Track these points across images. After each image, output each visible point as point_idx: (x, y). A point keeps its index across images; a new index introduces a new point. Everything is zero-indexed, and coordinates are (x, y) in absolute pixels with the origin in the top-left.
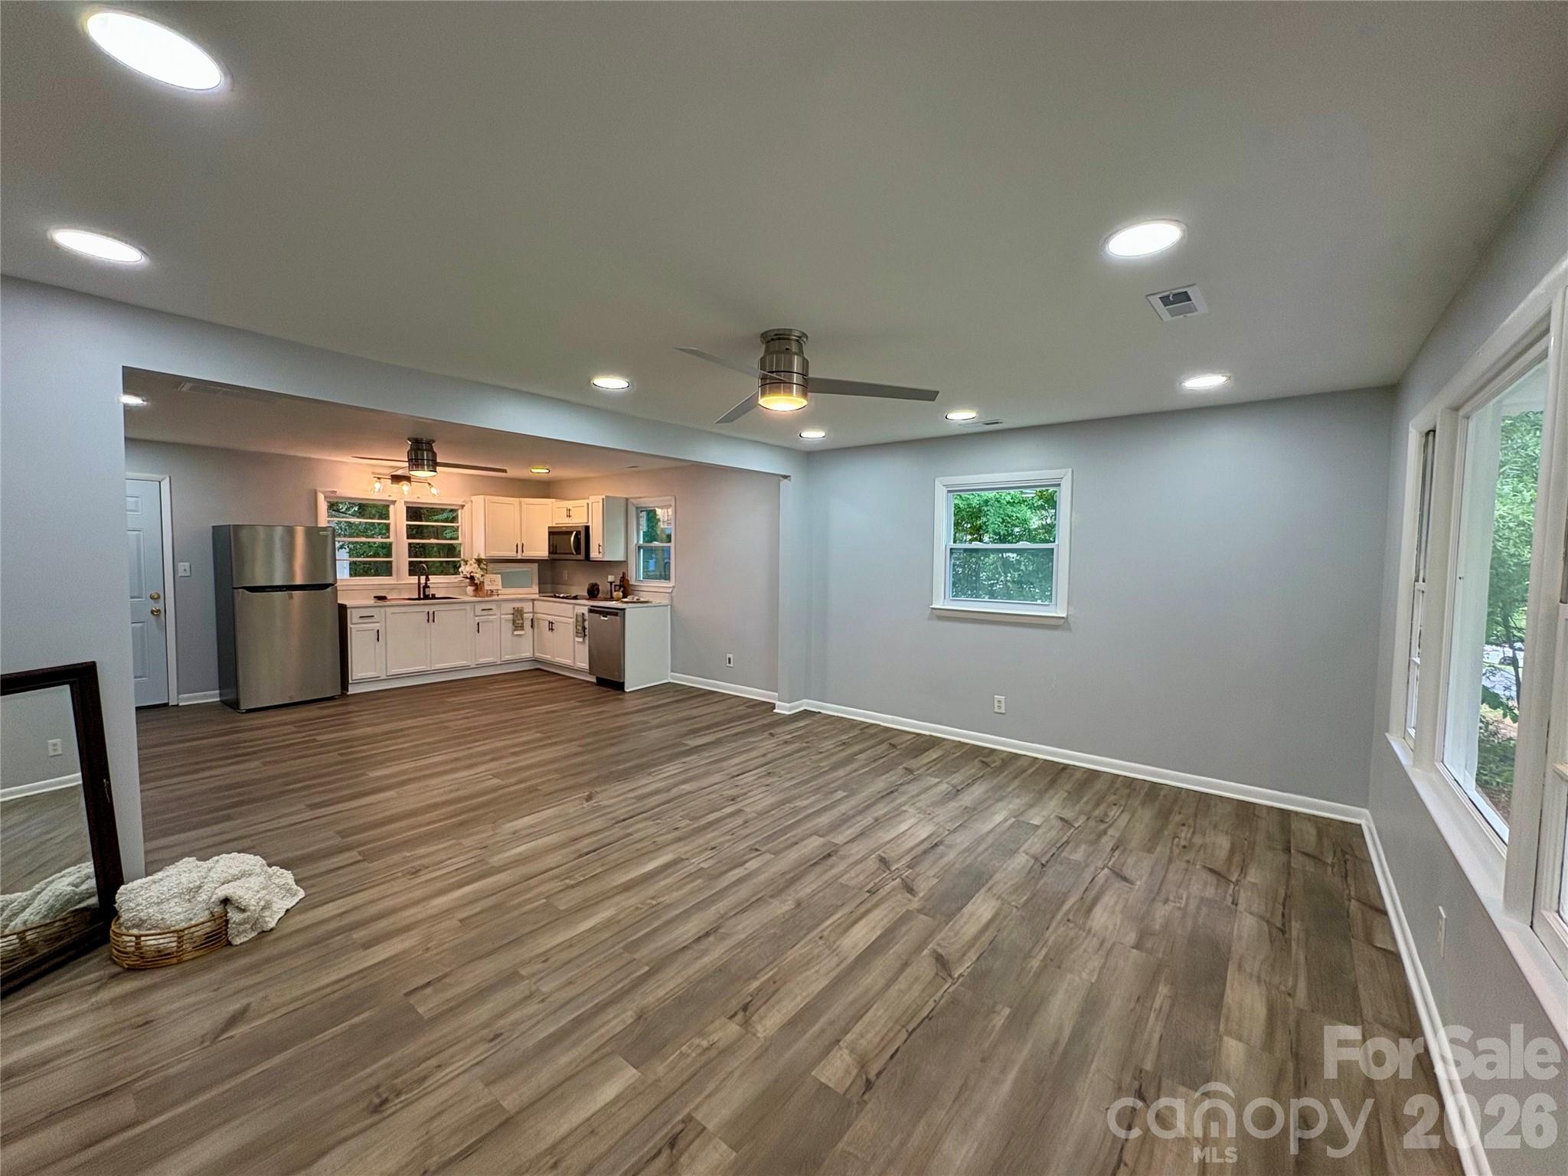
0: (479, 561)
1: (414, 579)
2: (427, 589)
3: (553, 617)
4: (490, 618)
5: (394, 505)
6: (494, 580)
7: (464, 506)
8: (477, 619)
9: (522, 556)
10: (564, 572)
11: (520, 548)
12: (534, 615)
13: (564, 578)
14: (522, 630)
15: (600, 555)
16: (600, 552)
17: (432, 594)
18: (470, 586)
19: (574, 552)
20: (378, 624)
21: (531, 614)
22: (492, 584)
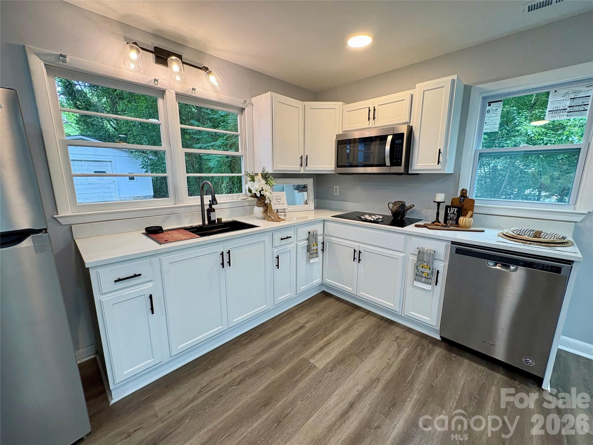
0: (265, 176)
1: (196, 200)
2: (212, 214)
3: (361, 245)
4: (288, 247)
5: (163, 98)
6: (279, 198)
7: (243, 109)
8: (276, 250)
9: (305, 170)
10: (335, 187)
11: (304, 161)
12: (325, 237)
13: (335, 194)
14: (317, 257)
15: (439, 167)
16: (439, 162)
17: (218, 219)
18: (258, 206)
19: (388, 162)
20: (150, 285)
21: (322, 237)
22: (279, 203)
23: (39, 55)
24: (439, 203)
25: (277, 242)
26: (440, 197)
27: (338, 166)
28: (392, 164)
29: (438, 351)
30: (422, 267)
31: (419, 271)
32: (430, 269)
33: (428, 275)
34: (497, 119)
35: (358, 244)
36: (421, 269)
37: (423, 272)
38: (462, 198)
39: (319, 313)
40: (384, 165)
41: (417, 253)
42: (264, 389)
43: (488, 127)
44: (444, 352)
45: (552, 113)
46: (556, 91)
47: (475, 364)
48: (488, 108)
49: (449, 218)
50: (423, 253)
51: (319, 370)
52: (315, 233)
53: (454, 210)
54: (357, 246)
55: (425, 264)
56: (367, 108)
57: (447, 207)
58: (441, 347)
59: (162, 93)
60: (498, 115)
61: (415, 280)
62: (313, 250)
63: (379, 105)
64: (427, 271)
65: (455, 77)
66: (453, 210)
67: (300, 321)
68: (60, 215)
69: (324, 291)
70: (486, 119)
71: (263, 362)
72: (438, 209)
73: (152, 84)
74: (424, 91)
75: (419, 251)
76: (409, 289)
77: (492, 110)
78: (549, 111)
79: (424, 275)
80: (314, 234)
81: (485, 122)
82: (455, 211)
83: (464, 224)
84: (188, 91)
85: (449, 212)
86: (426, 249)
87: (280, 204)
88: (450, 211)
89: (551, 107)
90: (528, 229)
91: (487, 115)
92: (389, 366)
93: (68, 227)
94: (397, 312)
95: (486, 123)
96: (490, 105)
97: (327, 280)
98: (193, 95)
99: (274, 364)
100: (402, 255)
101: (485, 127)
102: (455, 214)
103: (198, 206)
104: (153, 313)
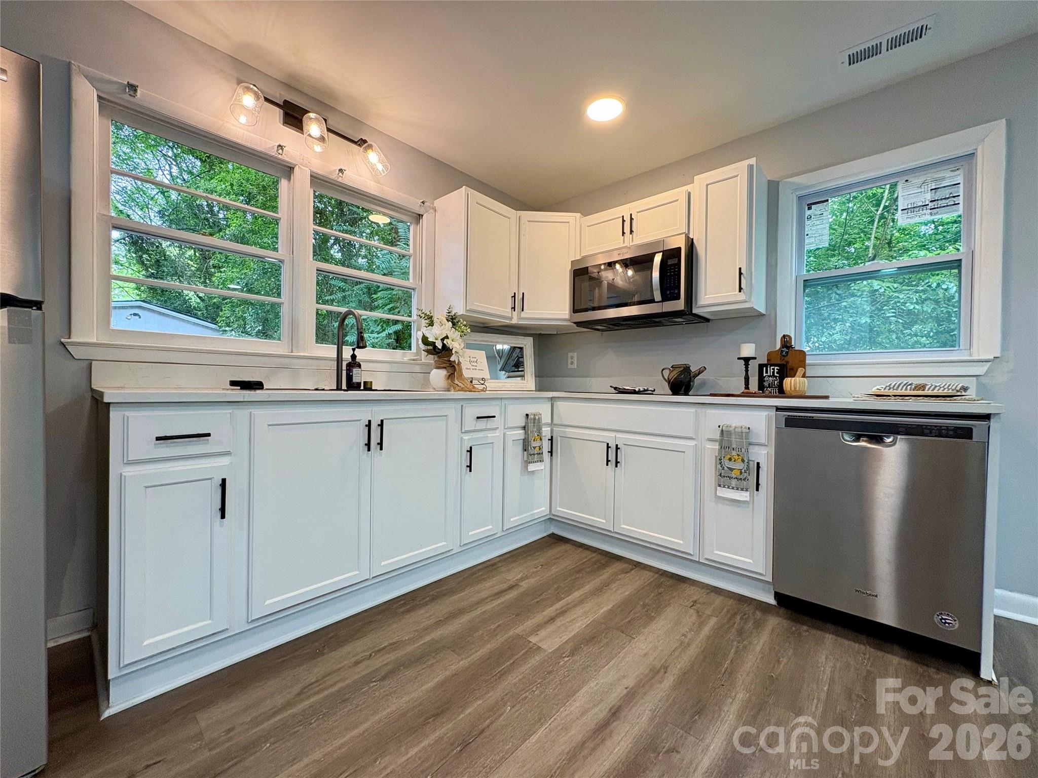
1: (328, 351)
2: (355, 371)
3: (619, 435)
4: (489, 435)
5: (289, 180)
6: (475, 360)
7: (420, 216)
8: (467, 438)
9: (520, 318)
10: (570, 355)
11: (518, 302)
12: (554, 429)
13: (570, 366)
14: (540, 461)
15: (742, 296)
16: (740, 289)
17: (365, 383)
18: (438, 368)
19: (658, 296)
20: (225, 461)
21: (550, 429)
22: (473, 367)
23: (92, 80)
24: (747, 360)
25: (470, 423)
26: (748, 350)
27: (575, 310)
28: (665, 298)
29: (774, 622)
30: (730, 459)
31: (726, 468)
32: (743, 461)
33: (741, 473)
34: (824, 228)
35: (613, 434)
36: (727, 464)
37: (731, 469)
38: (785, 349)
39: (546, 566)
40: (652, 301)
41: (718, 437)
42: (435, 688)
43: (812, 240)
44: (786, 623)
45: (908, 213)
46: (907, 181)
47: (847, 642)
48: (808, 213)
49: (766, 384)
50: (729, 433)
51: (547, 653)
52: (537, 418)
53: (773, 369)
54: (611, 438)
55: (734, 453)
56: (620, 217)
57: (761, 367)
58: (778, 615)
59: (288, 170)
60: (824, 221)
61: (720, 486)
62: (535, 448)
63: (638, 212)
64: (739, 466)
65: (753, 161)
66: (772, 371)
67: (510, 578)
68: (74, 339)
69: (553, 534)
70: (806, 229)
71: (433, 642)
72: (747, 371)
73: (273, 153)
74: (707, 185)
75: (722, 430)
76: (710, 505)
77: (815, 215)
78: (902, 210)
79: (734, 474)
80: (535, 419)
81: (806, 233)
82: (776, 371)
83: (793, 389)
84: (331, 173)
85: (765, 375)
86: (734, 425)
87: (476, 369)
88: (767, 372)
89: (903, 204)
90: (902, 383)
91: (807, 223)
92: (684, 646)
93: (86, 363)
94: (691, 555)
95: (807, 235)
96: (810, 208)
97: (558, 509)
98: (340, 180)
99: (459, 644)
100: (692, 443)
101: (807, 241)
102: (776, 377)
103: (331, 359)
104: (223, 517)
